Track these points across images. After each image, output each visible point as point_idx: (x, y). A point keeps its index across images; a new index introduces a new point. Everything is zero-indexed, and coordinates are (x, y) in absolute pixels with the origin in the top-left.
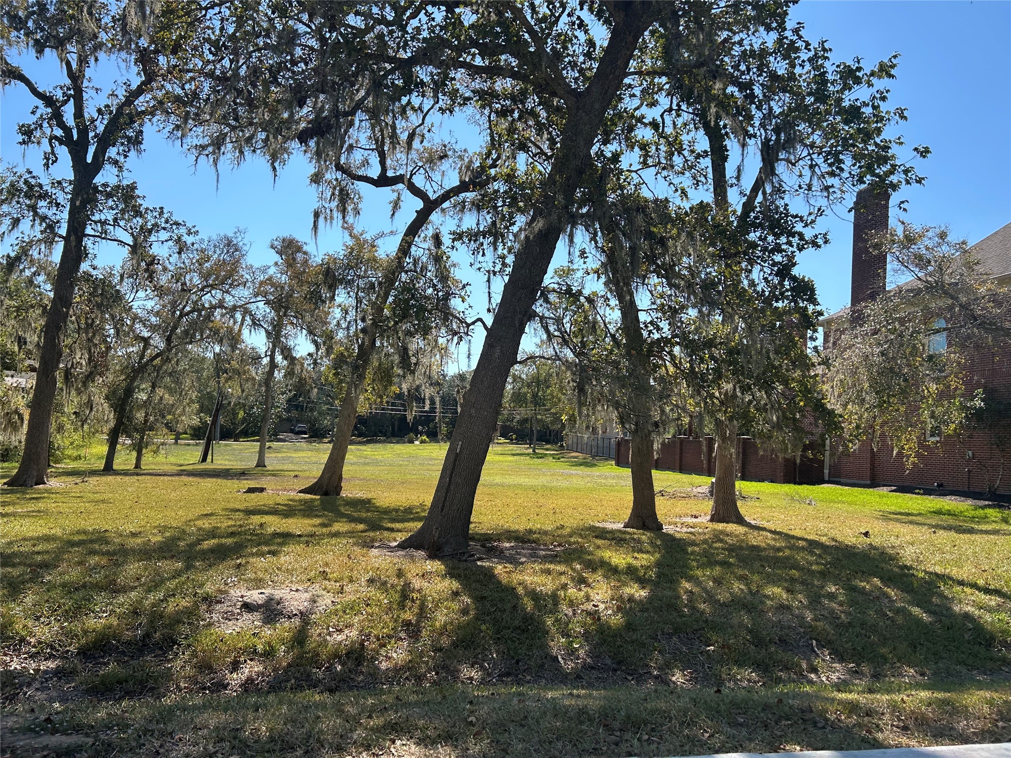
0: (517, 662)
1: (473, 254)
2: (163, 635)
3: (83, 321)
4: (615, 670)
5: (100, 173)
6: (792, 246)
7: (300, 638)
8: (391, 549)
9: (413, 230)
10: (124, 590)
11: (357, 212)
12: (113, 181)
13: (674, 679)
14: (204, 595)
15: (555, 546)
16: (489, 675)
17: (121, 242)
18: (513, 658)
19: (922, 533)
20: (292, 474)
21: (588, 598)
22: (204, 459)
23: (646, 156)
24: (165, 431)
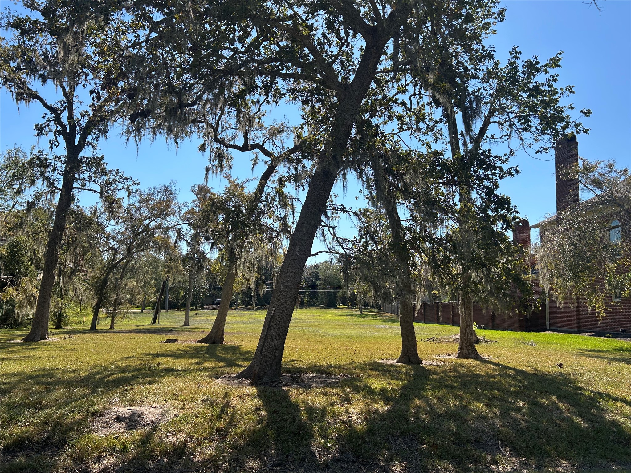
0: (287, 456)
1: (296, 189)
2: (59, 438)
3: (71, 239)
4: (353, 462)
5: (83, 151)
6: (496, 176)
7: (145, 440)
8: (230, 379)
9: (266, 176)
10: (46, 407)
11: (230, 167)
12: (89, 155)
13: (394, 468)
14: (93, 411)
15: (341, 376)
16: (265, 465)
17: (95, 191)
18: (285, 454)
19: (599, 364)
20: (201, 330)
21: (347, 412)
22: (154, 322)
23: (402, 123)
24: (128, 305)
